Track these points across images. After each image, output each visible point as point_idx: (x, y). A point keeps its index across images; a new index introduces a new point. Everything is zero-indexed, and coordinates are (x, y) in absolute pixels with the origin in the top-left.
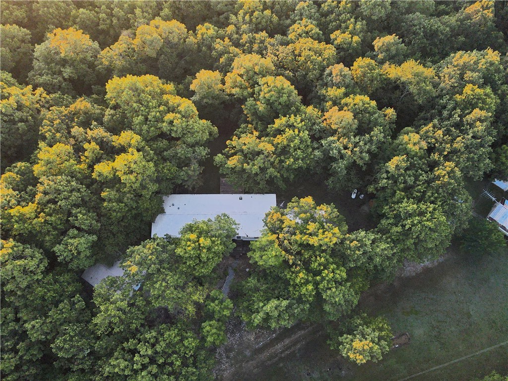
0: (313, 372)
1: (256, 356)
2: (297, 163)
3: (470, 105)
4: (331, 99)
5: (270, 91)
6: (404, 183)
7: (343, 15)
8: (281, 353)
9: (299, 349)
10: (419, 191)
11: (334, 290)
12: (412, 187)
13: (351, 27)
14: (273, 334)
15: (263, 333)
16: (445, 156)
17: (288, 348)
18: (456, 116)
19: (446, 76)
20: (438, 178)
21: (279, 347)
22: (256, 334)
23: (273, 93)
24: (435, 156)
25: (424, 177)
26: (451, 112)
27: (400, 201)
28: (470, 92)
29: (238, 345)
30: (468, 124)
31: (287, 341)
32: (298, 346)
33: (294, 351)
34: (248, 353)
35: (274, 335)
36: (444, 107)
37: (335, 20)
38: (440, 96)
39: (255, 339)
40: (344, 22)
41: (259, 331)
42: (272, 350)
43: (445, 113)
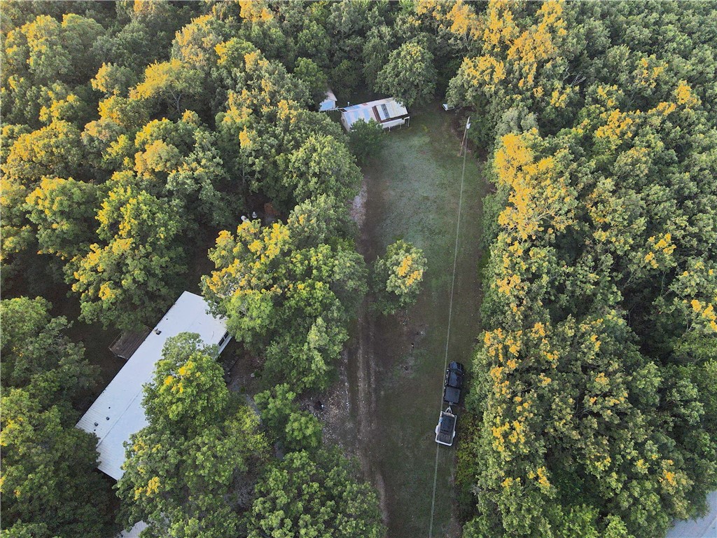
0: (407, 363)
1: (358, 418)
2: (169, 227)
3: (237, 59)
4: (123, 156)
5: (53, 201)
6: (272, 148)
7: (28, 94)
8: (369, 386)
9: (377, 365)
10: (289, 141)
11: (337, 262)
12: (280, 145)
13: (51, 94)
14: (344, 385)
15: (337, 396)
16: (271, 104)
17: (368, 375)
18: (238, 74)
19: (191, 57)
20: (288, 119)
21: (362, 385)
22: (333, 404)
23: (58, 199)
24: (265, 110)
25: (278, 130)
26: (232, 77)
27: (287, 161)
28: (225, 50)
29: (334, 432)
30: (254, 71)
31: (361, 374)
32: (372, 364)
33: (375, 372)
34: (349, 425)
35: (346, 384)
36: (222, 80)
37: (26, 104)
38: (208, 74)
39: (338, 408)
40: (37, 98)
41: (332, 399)
42: (361, 395)
43: (229, 81)
